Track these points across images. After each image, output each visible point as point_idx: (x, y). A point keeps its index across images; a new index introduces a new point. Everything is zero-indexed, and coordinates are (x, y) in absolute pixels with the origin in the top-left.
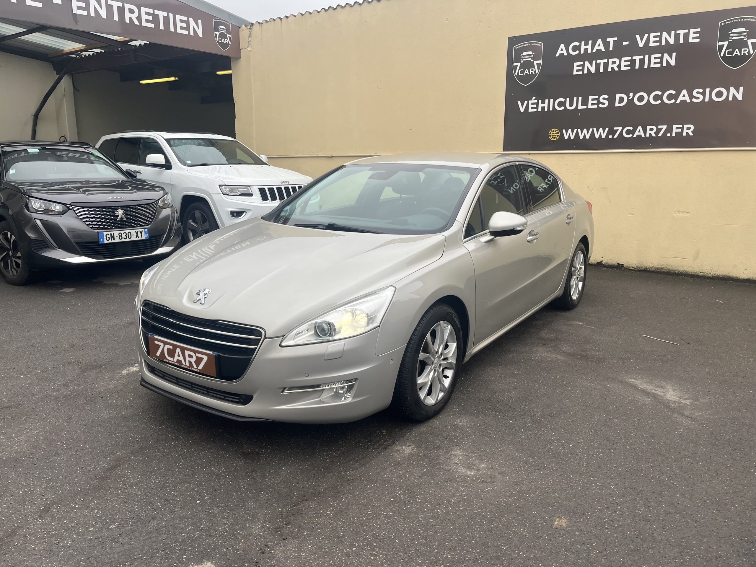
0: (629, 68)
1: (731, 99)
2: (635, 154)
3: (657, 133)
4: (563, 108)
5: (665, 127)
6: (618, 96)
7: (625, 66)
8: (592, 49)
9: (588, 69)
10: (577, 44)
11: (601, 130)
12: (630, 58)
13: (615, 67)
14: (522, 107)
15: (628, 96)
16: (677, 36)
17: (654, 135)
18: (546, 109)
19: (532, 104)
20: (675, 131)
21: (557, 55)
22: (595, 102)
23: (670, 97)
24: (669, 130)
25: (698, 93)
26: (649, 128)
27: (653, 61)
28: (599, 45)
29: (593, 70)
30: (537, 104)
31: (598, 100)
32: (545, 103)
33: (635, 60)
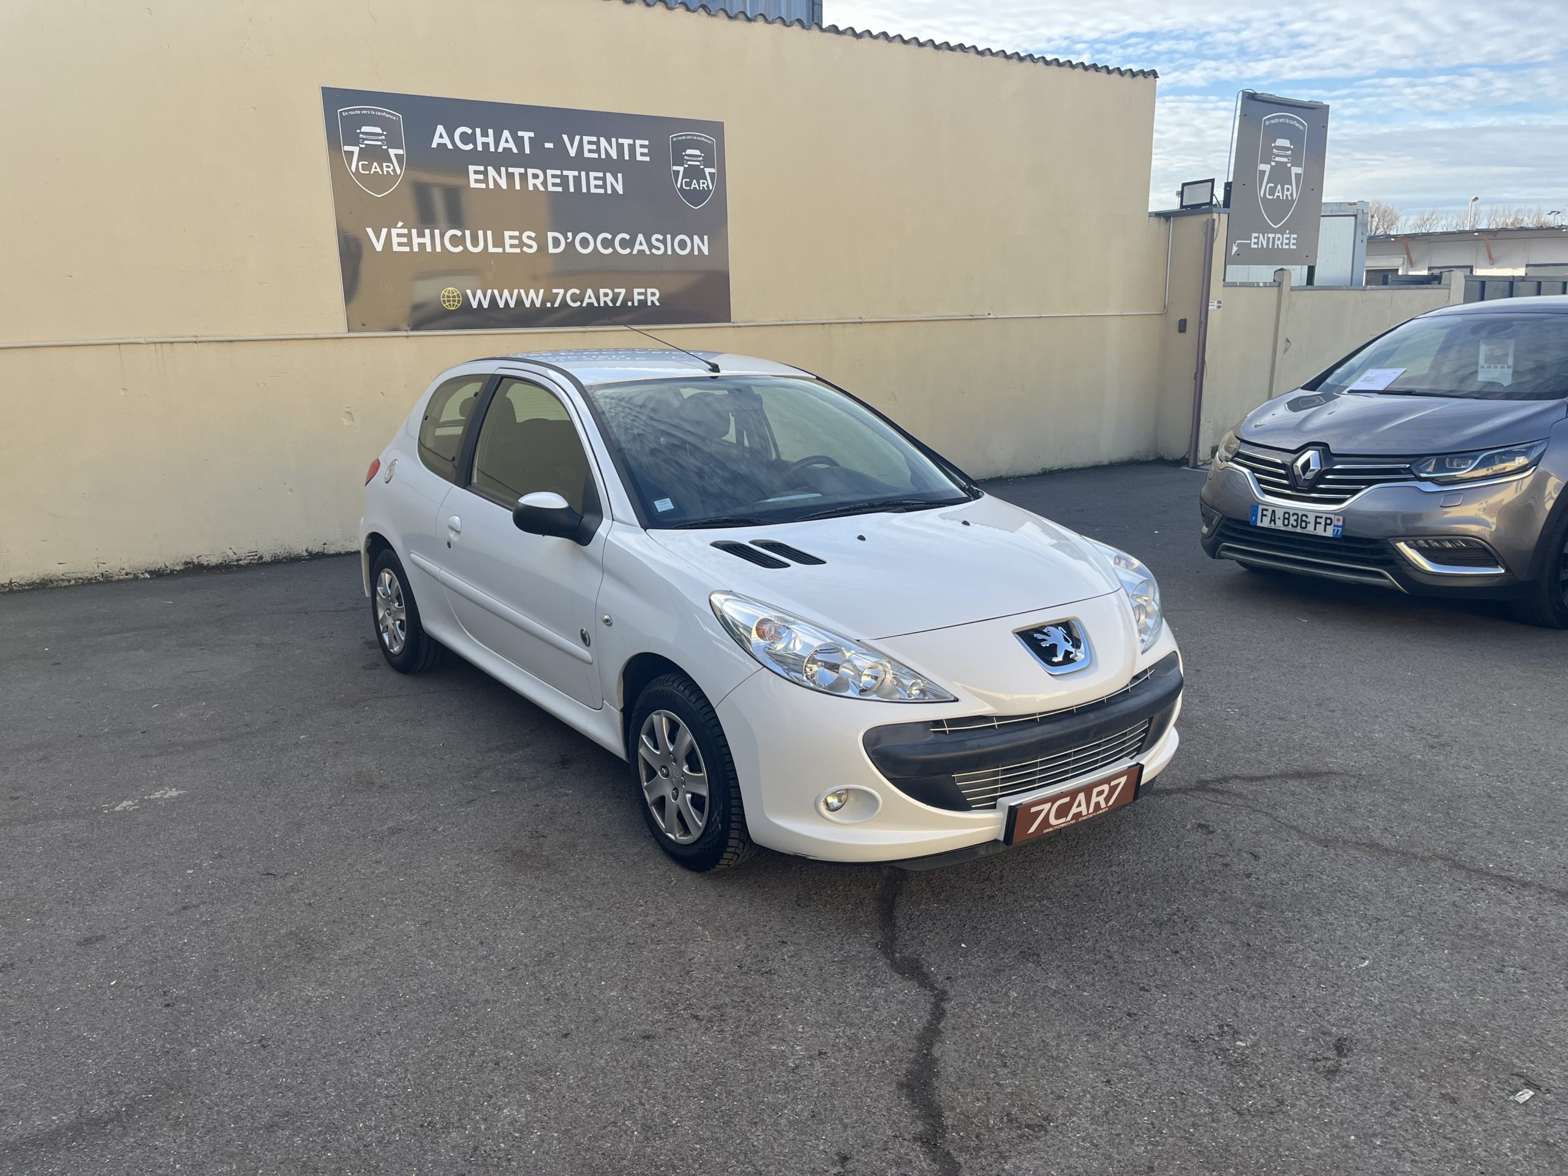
0: (560, 189)
1: (696, 253)
2: (588, 335)
3: (614, 300)
4: (460, 248)
5: (623, 291)
6: (550, 235)
7: (554, 185)
8: (497, 145)
9: (494, 179)
10: (469, 131)
11: (532, 293)
12: (558, 172)
13: (538, 182)
14: (378, 240)
15: (566, 238)
16: (620, 147)
17: (611, 304)
18: (429, 249)
19: (399, 235)
20: (636, 298)
21: (434, 145)
22: (516, 242)
23: (624, 244)
24: (629, 297)
25: (657, 240)
26: (602, 291)
27: (593, 183)
28: (507, 141)
30: (409, 236)
31: (520, 238)
32: (424, 237)
33: (567, 176)
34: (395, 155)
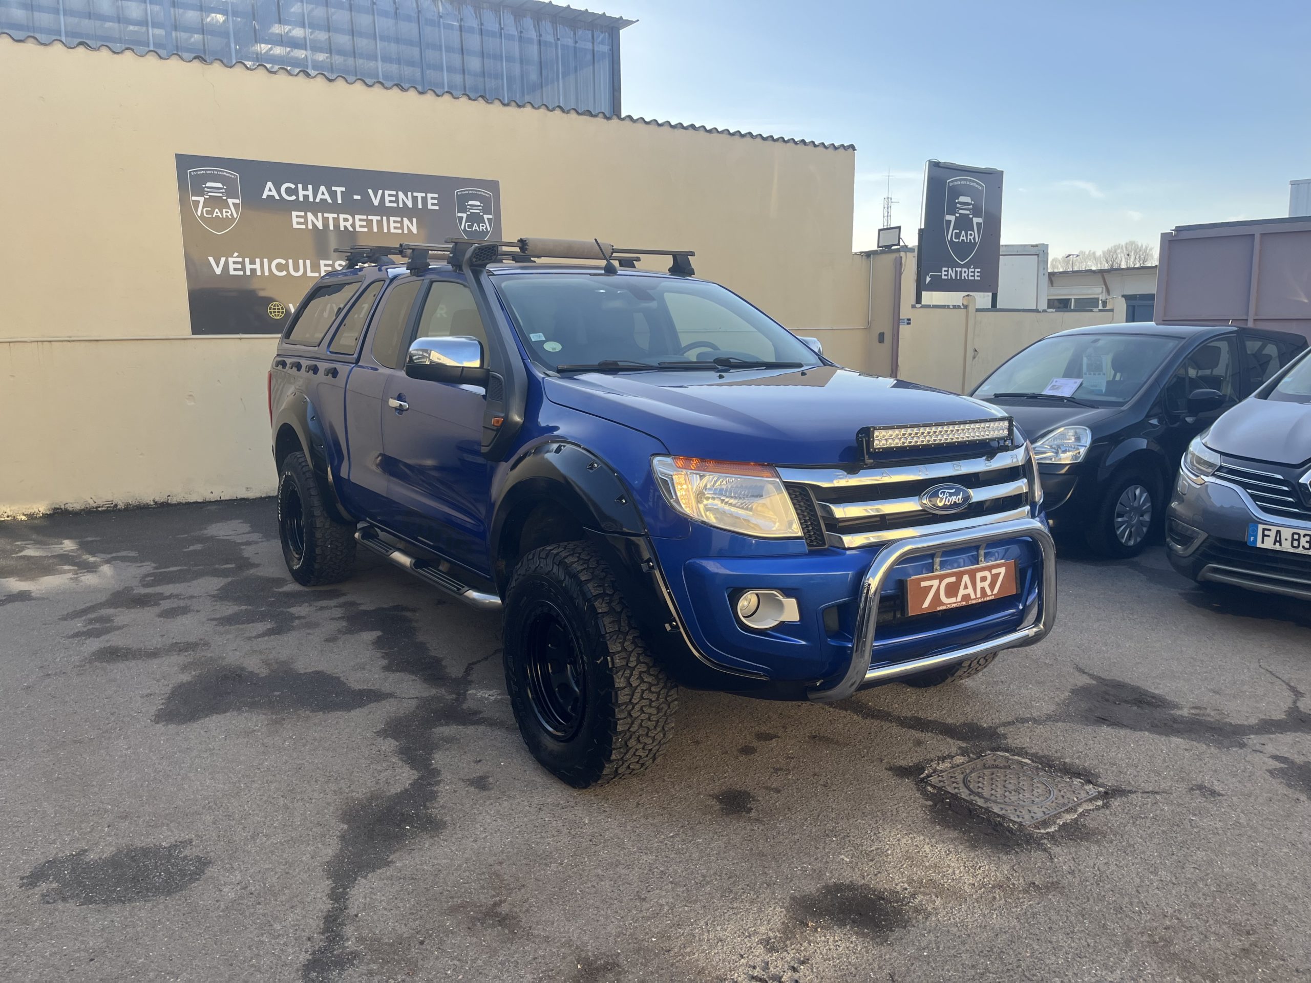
0: (366, 230)
4: (284, 273)
7: (361, 226)
8: (315, 197)
9: (312, 222)
10: (293, 186)
12: (365, 217)
13: (348, 224)
14: (218, 266)
16: (415, 199)
19: (235, 263)
21: (264, 196)
22: (329, 269)
27: (392, 225)
28: (323, 194)
29: (320, 225)
30: (243, 263)
31: (332, 265)
32: (255, 264)
33: (372, 220)
34: (233, 203)
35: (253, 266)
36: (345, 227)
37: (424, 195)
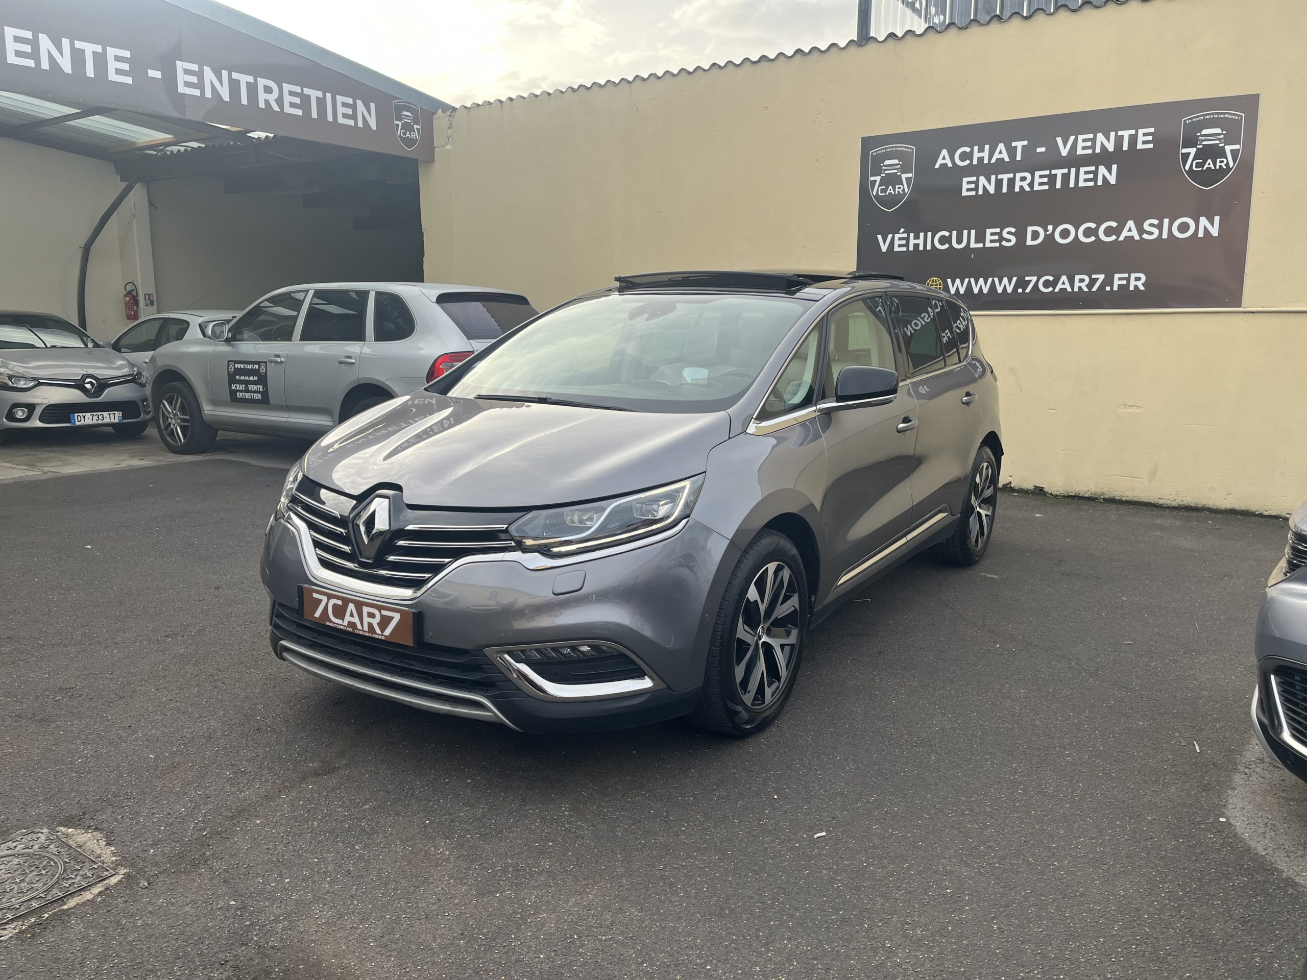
0: (1046, 187)
1: (1201, 234)
2: (1058, 317)
3: (1090, 286)
4: (947, 246)
5: (1101, 277)
6: (1030, 229)
7: (1041, 184)
8: (991, 157)
9: (984, 186)
10: (968, 150)
11: (1005, 280)
12: (1047, 172)
13: (1025, 185)
14: (884, 242)
15: (1046, 230)
16: (1119, 140)
17: (1086, 289)
18: (921, 248)
19: (900, 239)
20: (1117, 283)
21: (937, 166)
22: (996, 237)
23: (1108, 232)
24: (1109, 281)
25: (1151, 225)
27: (1083, 178)
28: (1001, 152)
29: (991, 189)
30: (907, 239)
31: (1000, 234)
32: (919, 239)
33: (1056, 175)
34: (907, 178)
35: (916, 241)
36: (1021, 187)
37: (1133, 132)
